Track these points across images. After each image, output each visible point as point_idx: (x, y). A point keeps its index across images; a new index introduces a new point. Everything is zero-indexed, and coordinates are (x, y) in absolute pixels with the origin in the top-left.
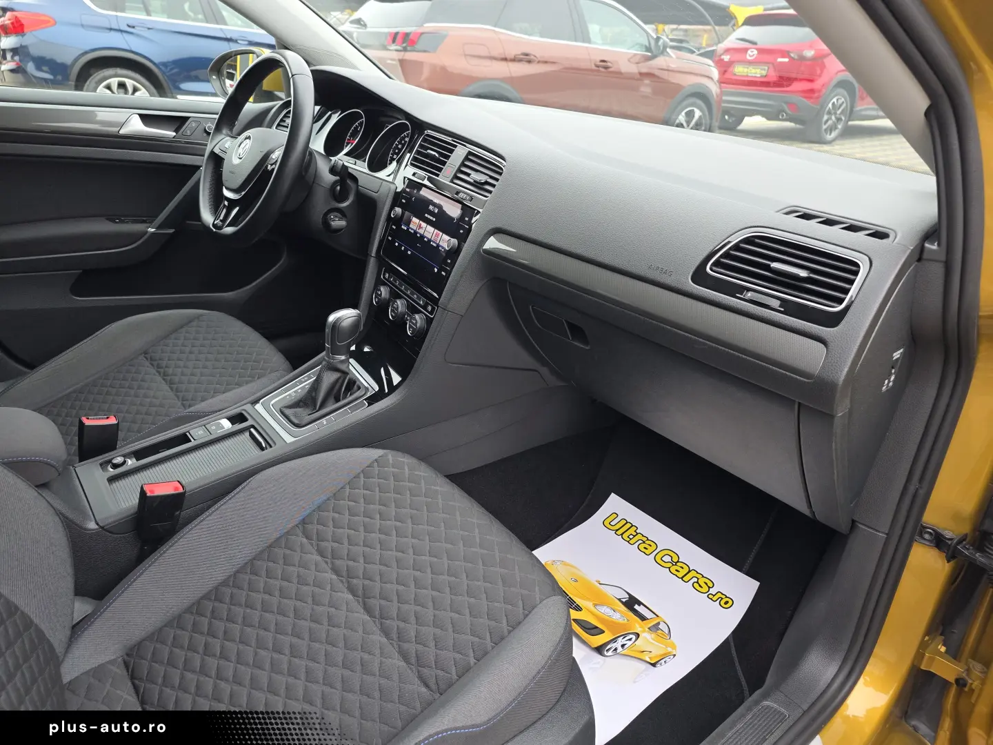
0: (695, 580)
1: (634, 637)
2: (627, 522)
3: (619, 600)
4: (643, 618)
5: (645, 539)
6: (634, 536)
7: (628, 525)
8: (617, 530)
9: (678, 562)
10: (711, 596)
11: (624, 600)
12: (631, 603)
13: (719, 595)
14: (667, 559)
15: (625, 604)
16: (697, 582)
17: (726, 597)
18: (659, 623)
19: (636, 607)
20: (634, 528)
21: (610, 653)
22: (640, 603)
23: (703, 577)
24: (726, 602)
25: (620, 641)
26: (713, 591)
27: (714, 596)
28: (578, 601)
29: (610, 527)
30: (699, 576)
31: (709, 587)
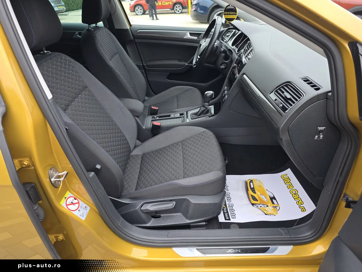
0: (299, 201)
1: (266, 206)
2: (289, 178)
3: (270, 196)
4: (273, 203)
5: (291, 184)
6: (288, 182)
7: (289, 179)
8: (284, 179)
9: (297, 194)
10: (300, 207)
11: (271, 197)
12: (273, 199)
13: (303, 207)
14: (294, 192)
15: (270, 198)
16: (299, 202)
17: (305, 209)
18: (277, 207)
19: (274, 200)
20: (290, 180)
21: (255, 206)
22: (275, 199)
23: (301, 201)
24: (303, 210)
25: (261, 205)
26: (301, 206)
27: (301, 207)
28: (256, 191)
29: (283, 178)
30: (300, 200)
31: (301, 204)
